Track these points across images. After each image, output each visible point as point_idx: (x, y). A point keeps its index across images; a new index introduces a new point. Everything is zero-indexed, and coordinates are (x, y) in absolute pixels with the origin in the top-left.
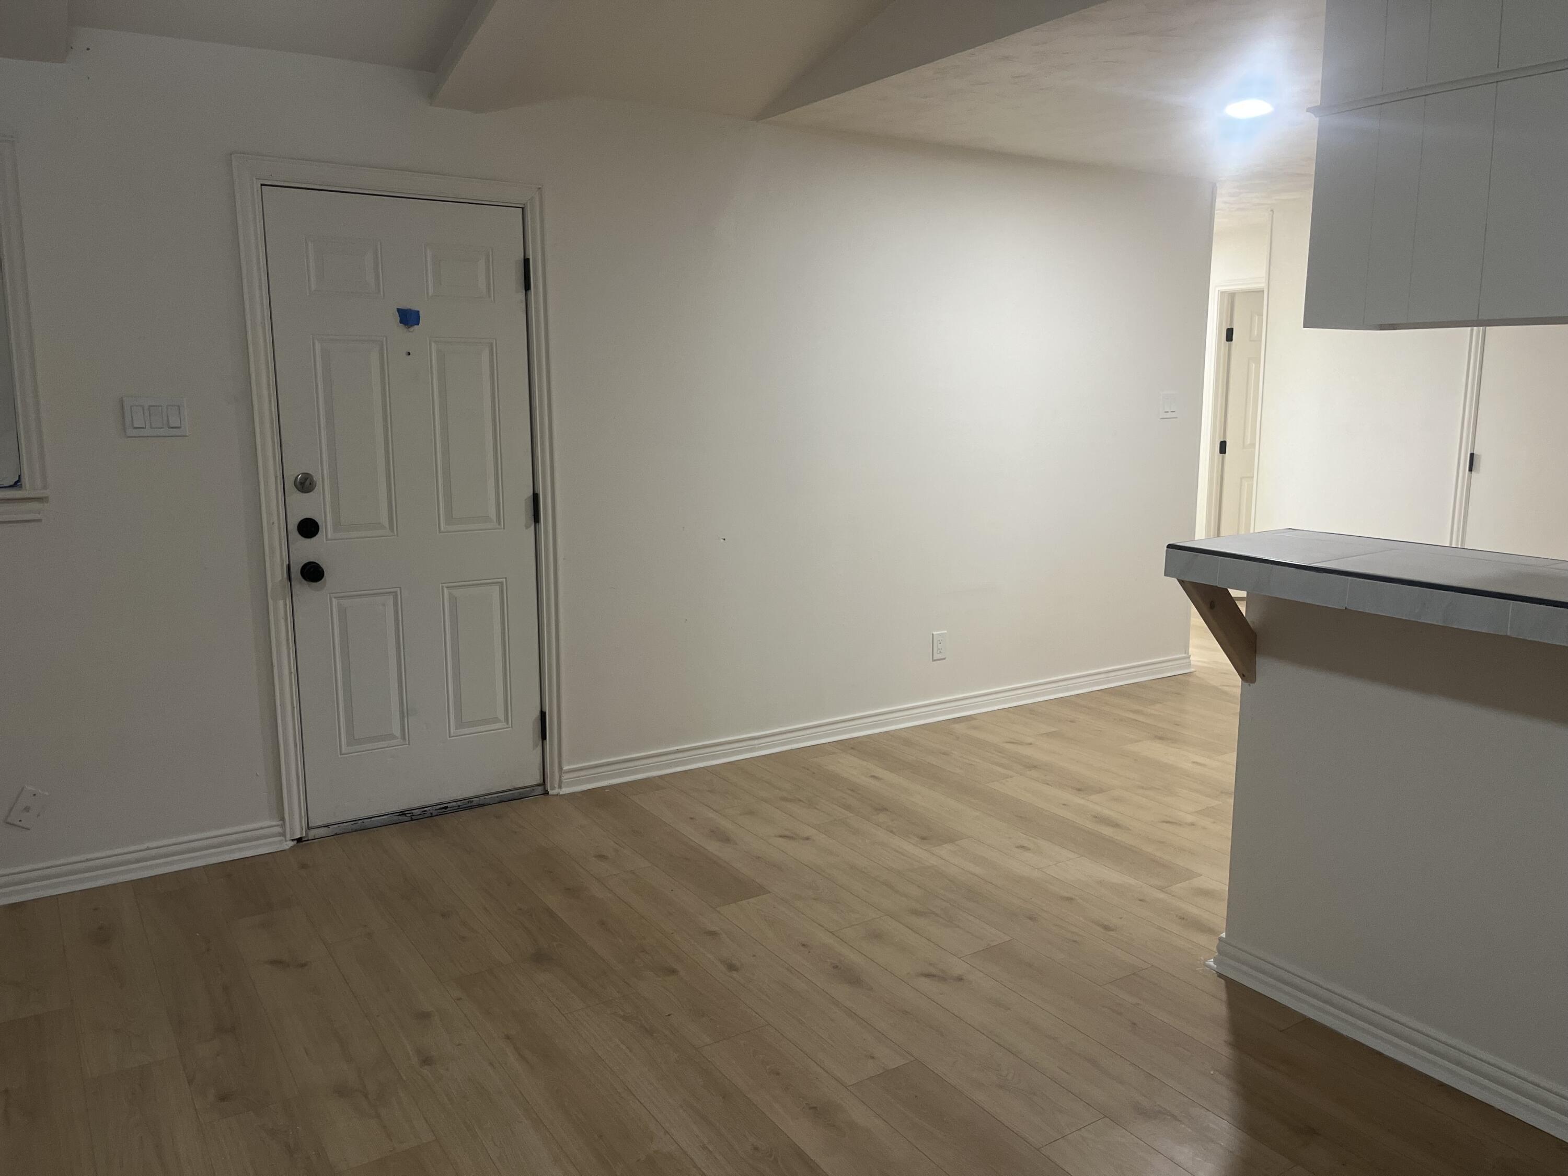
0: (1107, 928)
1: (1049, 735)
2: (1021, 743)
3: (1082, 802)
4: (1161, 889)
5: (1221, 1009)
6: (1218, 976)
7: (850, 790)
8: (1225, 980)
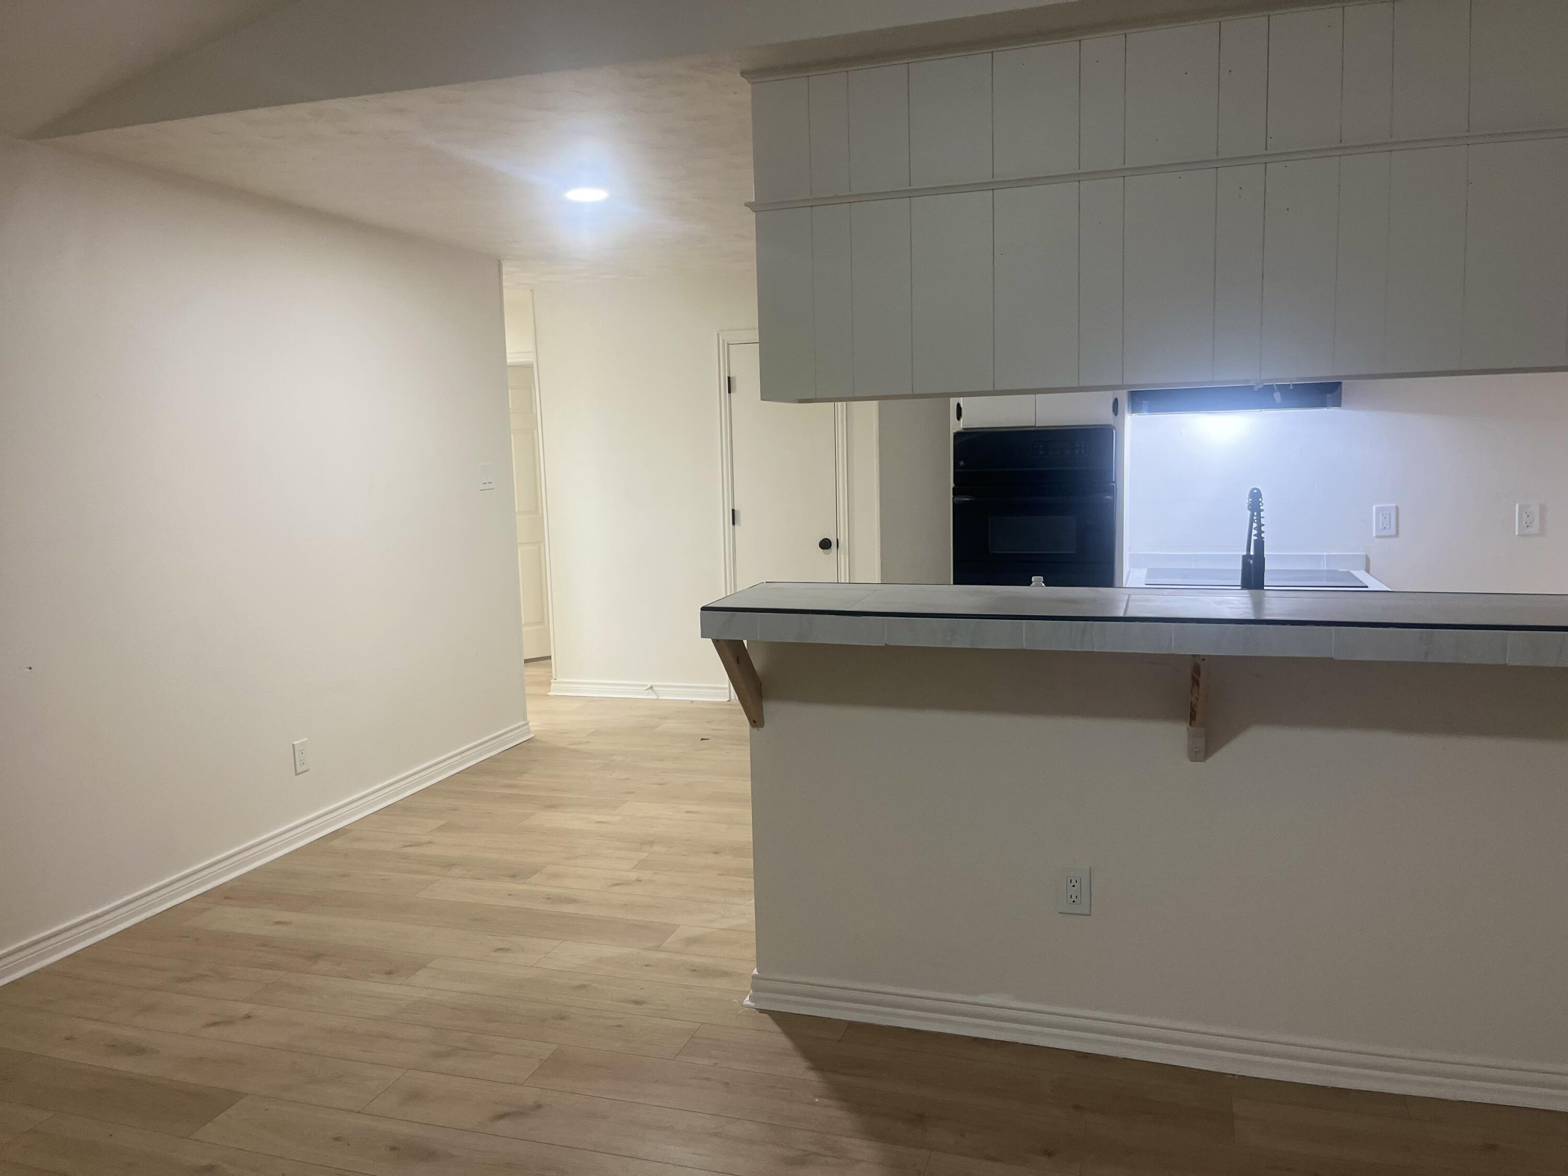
0: (637, 1002)
1: (440, 829)
2: (420, 844)
3: (525, 887)
4: (657, 949)
5: (784, 1042)
6: (760, 1012)
7: (259, 945)
8: (767, 1013)
